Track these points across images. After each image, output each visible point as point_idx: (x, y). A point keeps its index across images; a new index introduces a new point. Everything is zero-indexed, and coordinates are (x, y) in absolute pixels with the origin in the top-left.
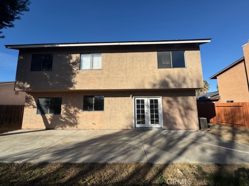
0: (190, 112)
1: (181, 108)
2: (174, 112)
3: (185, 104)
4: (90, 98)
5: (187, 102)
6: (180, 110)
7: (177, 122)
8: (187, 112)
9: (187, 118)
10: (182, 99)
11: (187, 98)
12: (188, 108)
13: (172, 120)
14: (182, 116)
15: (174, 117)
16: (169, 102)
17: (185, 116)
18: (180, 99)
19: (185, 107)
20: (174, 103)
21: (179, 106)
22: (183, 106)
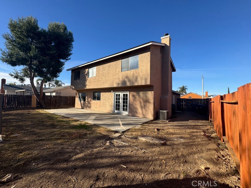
0: (148, 104)
1: (142, 101)
2: (137, 104)
3: (145, 98)
4: (95, 93)
5: (146, 97)
6: (140, 103)
7: (138, 112)
8: (145, 104)
9: (145, 109)
10: (143, 93)
11: (147, 93)
12: (146, 101)
13: (135, 110)
14: (142, 107)
15: (136, 107)
16: (133, 96)
17: (144, 107)
18: (141, 94)
19: (144, 100)
20: (137, 97)
21: (140, 99)
22: (143, 99)
